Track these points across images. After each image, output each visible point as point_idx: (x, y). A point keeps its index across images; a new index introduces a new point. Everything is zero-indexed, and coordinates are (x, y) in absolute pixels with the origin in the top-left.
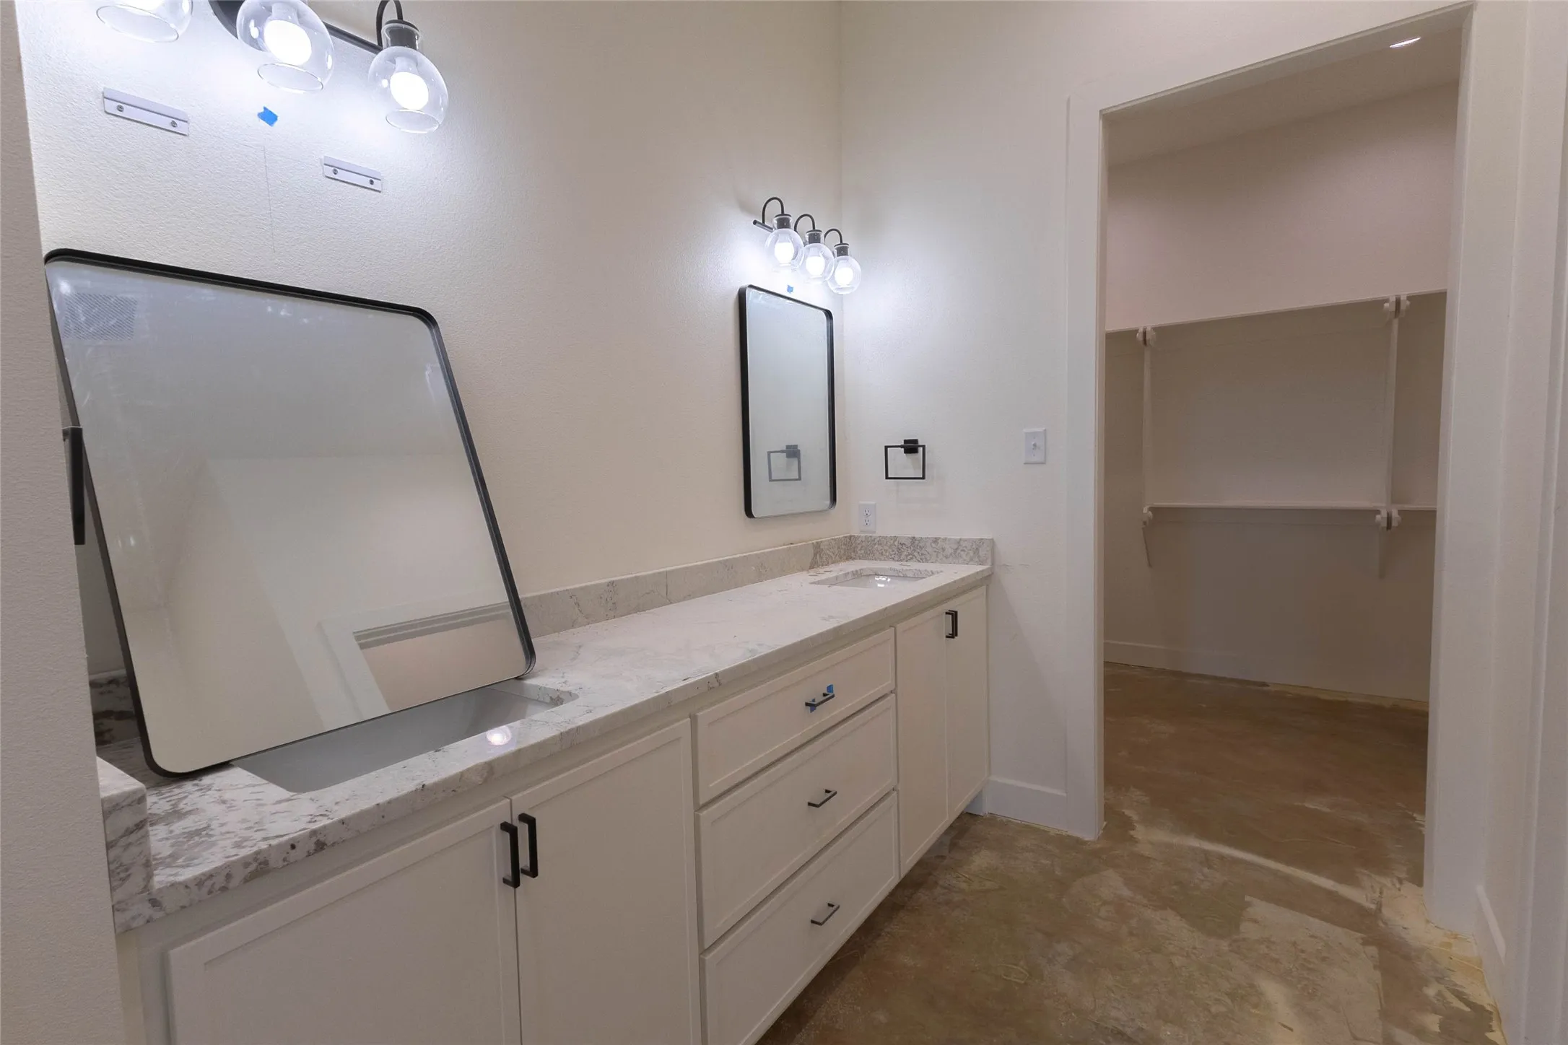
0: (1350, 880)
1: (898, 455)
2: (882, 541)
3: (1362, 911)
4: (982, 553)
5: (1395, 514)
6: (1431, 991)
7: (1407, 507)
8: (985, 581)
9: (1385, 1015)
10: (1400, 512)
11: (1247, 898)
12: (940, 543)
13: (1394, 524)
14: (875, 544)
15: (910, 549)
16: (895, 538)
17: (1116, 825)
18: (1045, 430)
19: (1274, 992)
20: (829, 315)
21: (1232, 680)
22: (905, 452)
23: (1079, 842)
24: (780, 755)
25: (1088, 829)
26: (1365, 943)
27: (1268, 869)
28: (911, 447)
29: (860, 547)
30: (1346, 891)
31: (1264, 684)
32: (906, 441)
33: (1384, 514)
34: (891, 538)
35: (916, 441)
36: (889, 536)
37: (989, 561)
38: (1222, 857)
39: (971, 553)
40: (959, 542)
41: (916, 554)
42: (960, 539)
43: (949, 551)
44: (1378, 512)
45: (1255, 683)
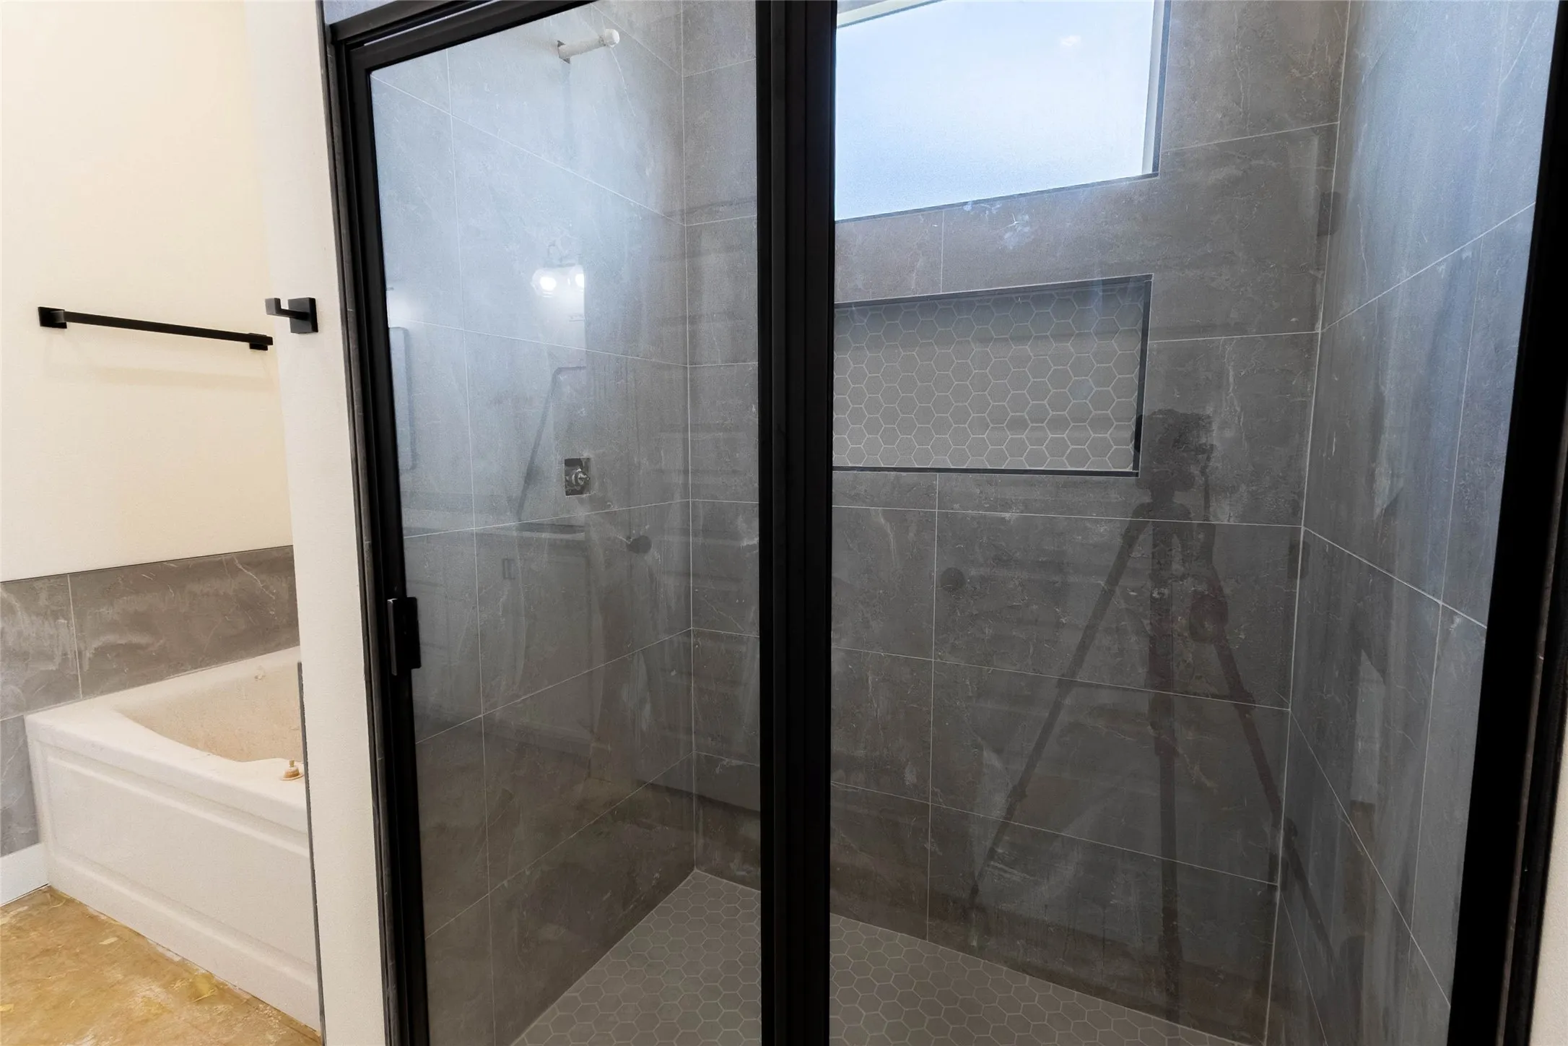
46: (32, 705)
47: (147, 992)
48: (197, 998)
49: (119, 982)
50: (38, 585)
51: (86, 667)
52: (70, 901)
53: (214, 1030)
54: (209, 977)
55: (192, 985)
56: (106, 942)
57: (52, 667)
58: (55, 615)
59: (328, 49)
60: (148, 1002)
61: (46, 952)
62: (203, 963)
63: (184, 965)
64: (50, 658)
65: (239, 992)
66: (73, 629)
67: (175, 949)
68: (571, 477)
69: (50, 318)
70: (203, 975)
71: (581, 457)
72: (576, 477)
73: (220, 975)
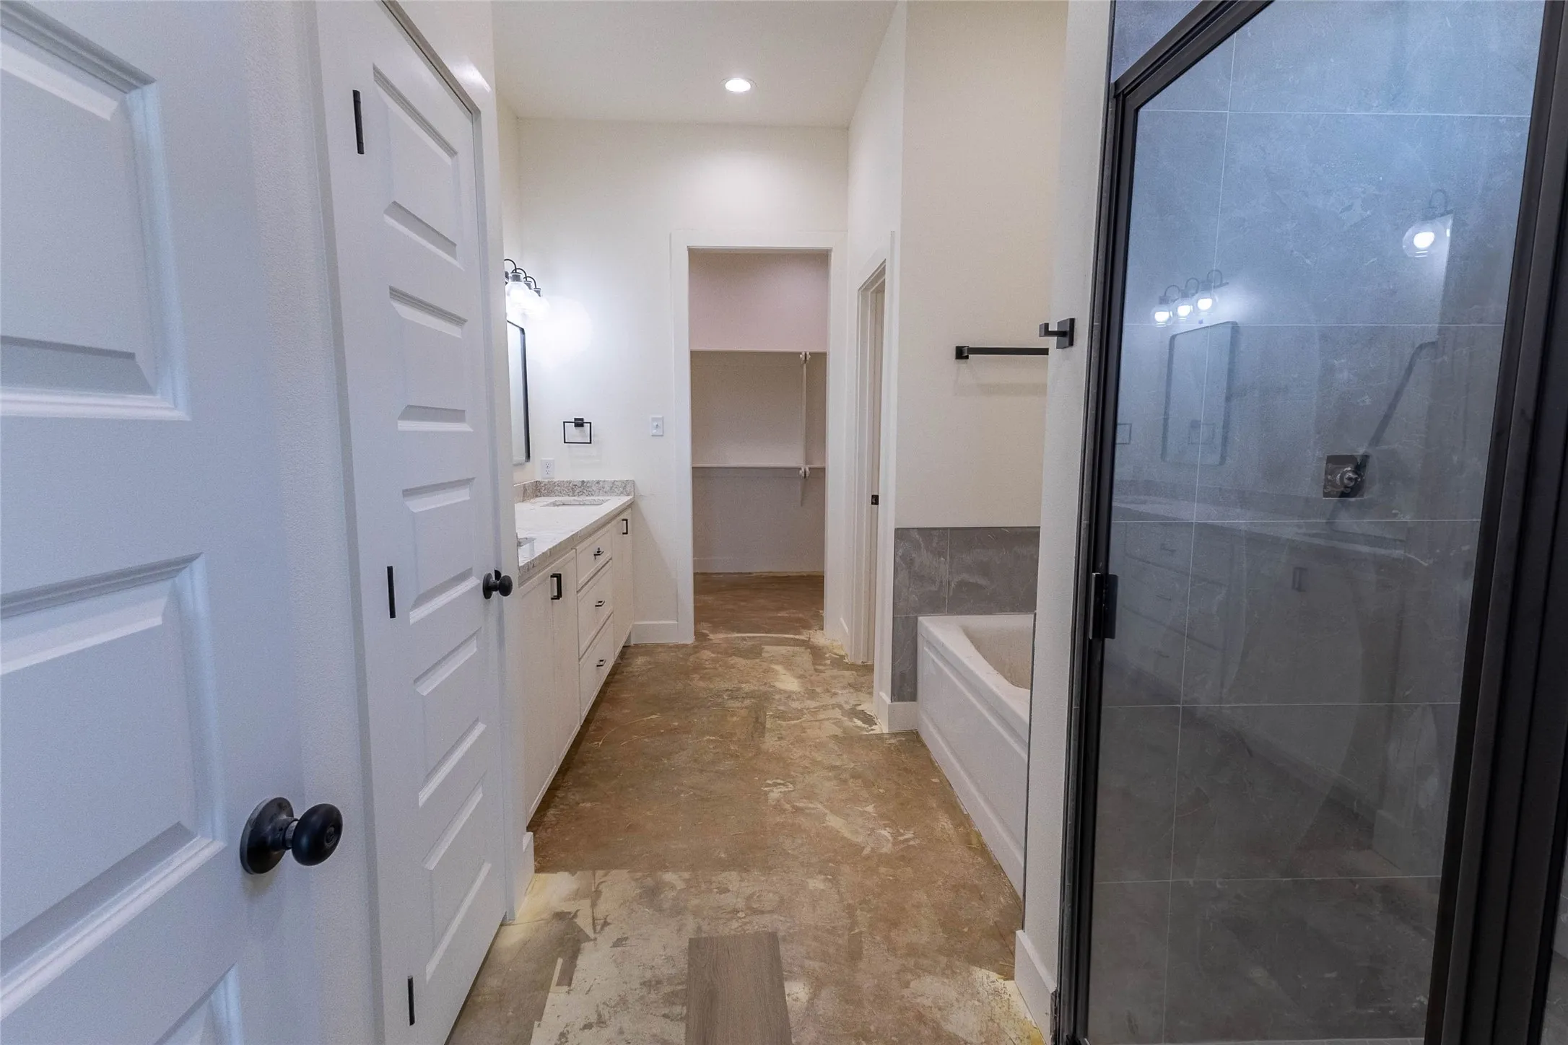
0: (800, 634)
1: (570, 427)
2: (560, 484)
3: (803, 641)
4: (628, 489)
5: (807, 470)
6: (827, 655)
7: (812, 466)
8: (631, 505)
9: (814, 664)
10: (810, 469)
11: (763, 647)
12: (601, 483)
13: (807, 475)
14: (555, 486)
15: (580, 489)
16: (570, 482)
17: (699, 636)
18: (663, 418)
19: (778, 668)
20: (522, 330)
21: (735, 573)
22: (575, 426)
23: (685, 646)
24: (586, 581)
25: (690, 639)
26: (806, 649)
27: (770, 637)
28: (579, 423)
29: (543, 488)
30: (797, 637)
31: (750, 573)
32: (575, 419)
33: (803, 470)
34: (567, 482)
35: (582, 419)
36: (566, 480)
37: (633, 494)
38: (748, 637)
39: (621, 489)
40: (614, 483)
41: (585, 491)
42: (614, 481)
43: (607, 488)
44: (800, 469)
45: (746, 573)
46: (921, 611)
47: (944, 823)
48: (968, 843)
49: (933, 808)
50: (934, 532)
51: (951, 594)
52: (924, 746)
53: (972, 871)
54: (979, 835)
55: (968, 834)
56: (933, 780)
57: (934, 588)
58: (940, 554)
59: (1110, 103)
60: (943, 829)
61: (906, 769)
62: (979, 826)
63: (967, 817)
64: (934, 582)
65: (992, 856)
66: (947, 566)
67: (967, 807)
68: (1335, 477)
69: (961, 353)
70: (976, 832)
71: (1355, 454)
72: (1342, 478)
73: (985, 838)
